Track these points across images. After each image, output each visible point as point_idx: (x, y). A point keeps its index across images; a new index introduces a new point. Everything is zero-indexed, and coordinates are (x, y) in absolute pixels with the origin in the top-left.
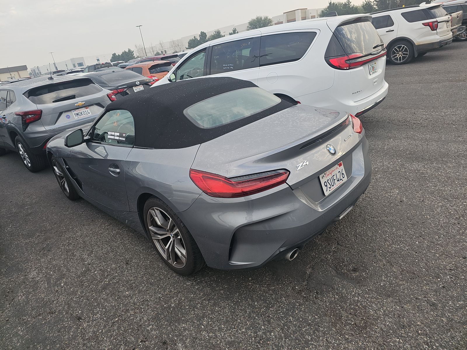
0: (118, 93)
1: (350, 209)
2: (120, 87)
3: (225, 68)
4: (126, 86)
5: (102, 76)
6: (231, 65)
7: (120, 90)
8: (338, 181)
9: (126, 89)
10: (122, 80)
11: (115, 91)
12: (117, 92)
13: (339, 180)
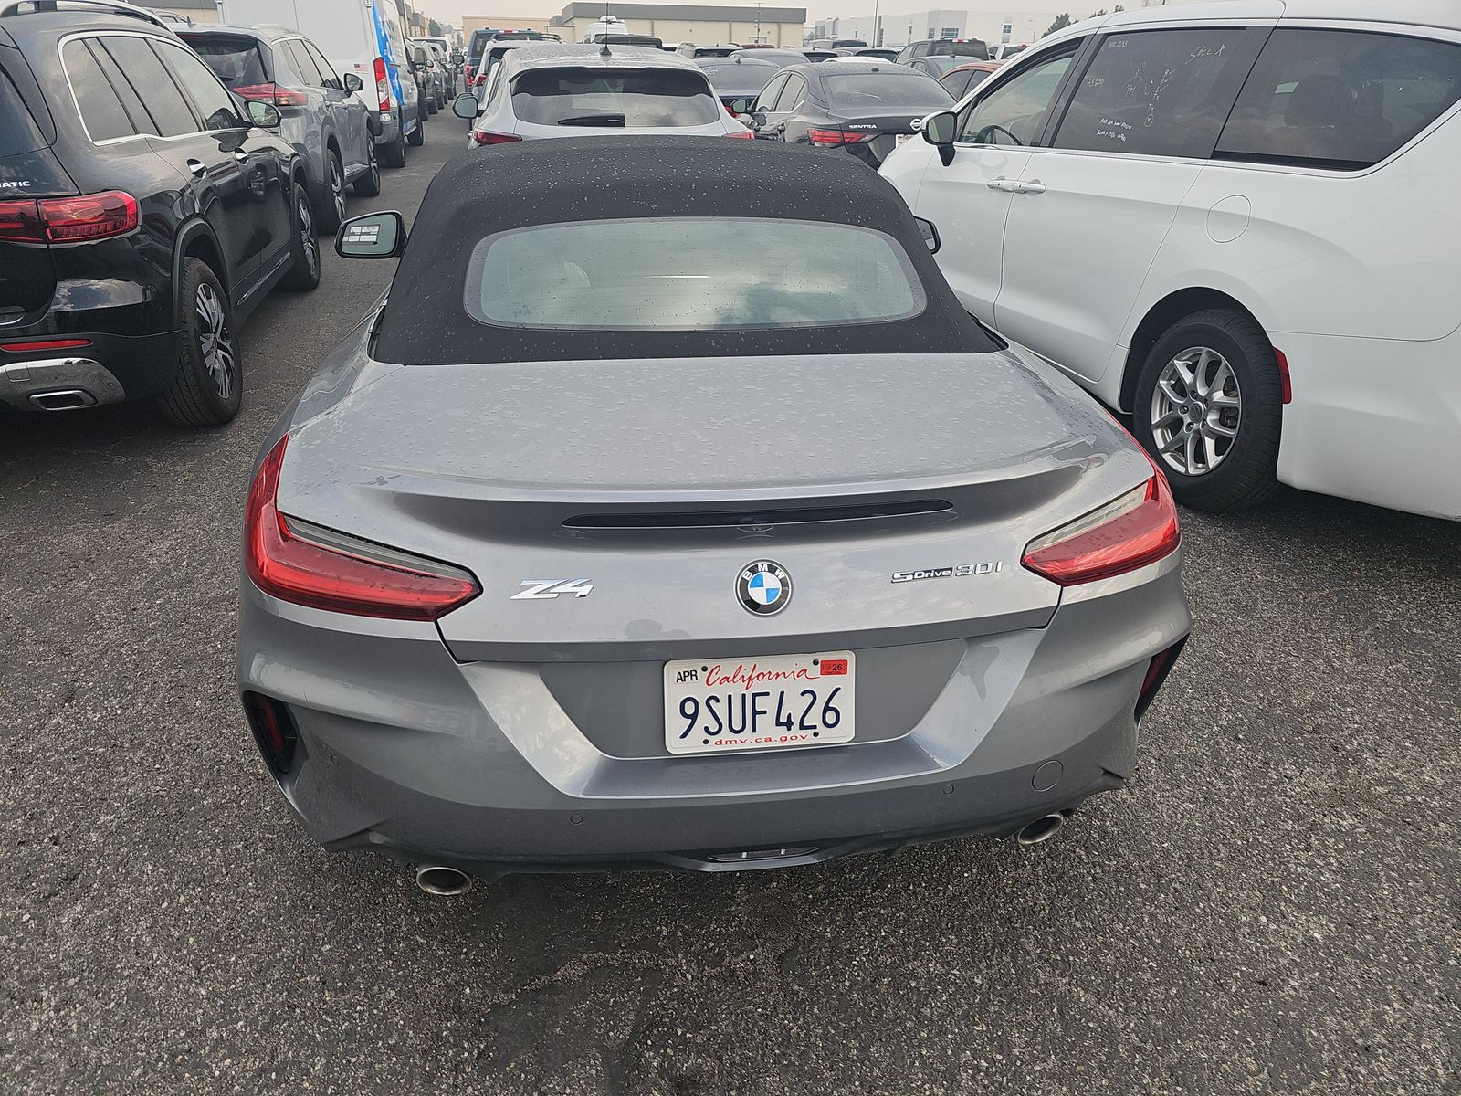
0: (843, 143)
1: (811, 860)
2: (855, 126)
3: (1103, 133)
4: (874, 126)
5: (829, 79)
6: (1124, 125)
7: (852, 135)
8: (778, 724)
9: (872, 136)
10: (879, 102)
11: (837, 134)
12: (839, 140)
13: (789, 724)
